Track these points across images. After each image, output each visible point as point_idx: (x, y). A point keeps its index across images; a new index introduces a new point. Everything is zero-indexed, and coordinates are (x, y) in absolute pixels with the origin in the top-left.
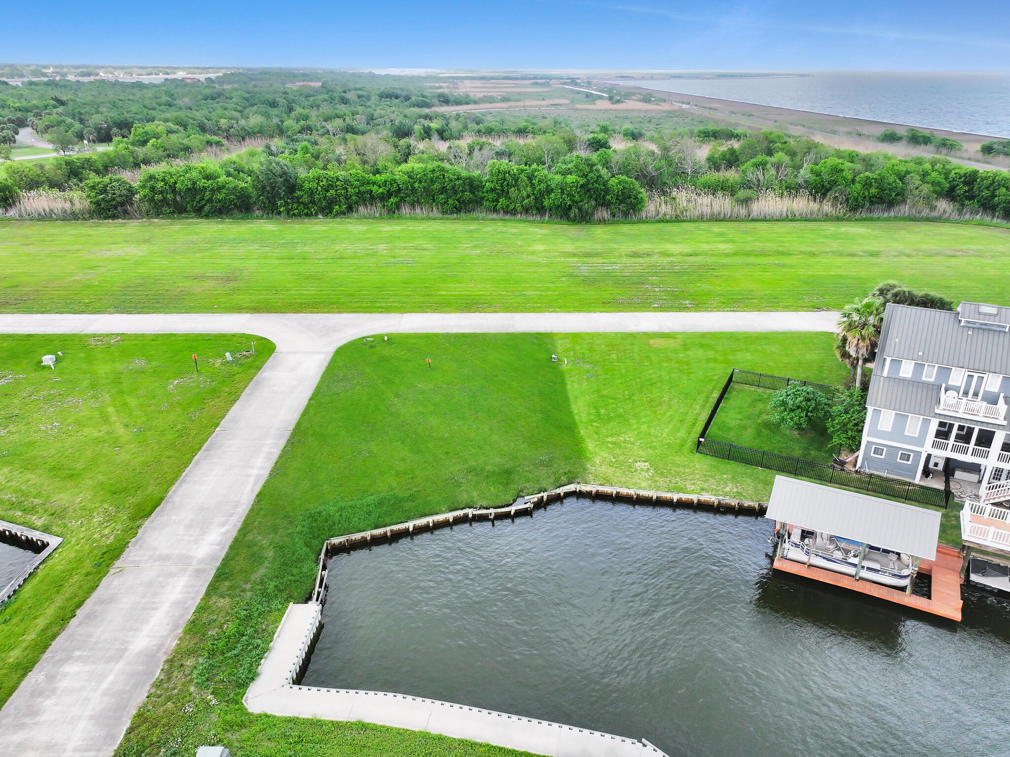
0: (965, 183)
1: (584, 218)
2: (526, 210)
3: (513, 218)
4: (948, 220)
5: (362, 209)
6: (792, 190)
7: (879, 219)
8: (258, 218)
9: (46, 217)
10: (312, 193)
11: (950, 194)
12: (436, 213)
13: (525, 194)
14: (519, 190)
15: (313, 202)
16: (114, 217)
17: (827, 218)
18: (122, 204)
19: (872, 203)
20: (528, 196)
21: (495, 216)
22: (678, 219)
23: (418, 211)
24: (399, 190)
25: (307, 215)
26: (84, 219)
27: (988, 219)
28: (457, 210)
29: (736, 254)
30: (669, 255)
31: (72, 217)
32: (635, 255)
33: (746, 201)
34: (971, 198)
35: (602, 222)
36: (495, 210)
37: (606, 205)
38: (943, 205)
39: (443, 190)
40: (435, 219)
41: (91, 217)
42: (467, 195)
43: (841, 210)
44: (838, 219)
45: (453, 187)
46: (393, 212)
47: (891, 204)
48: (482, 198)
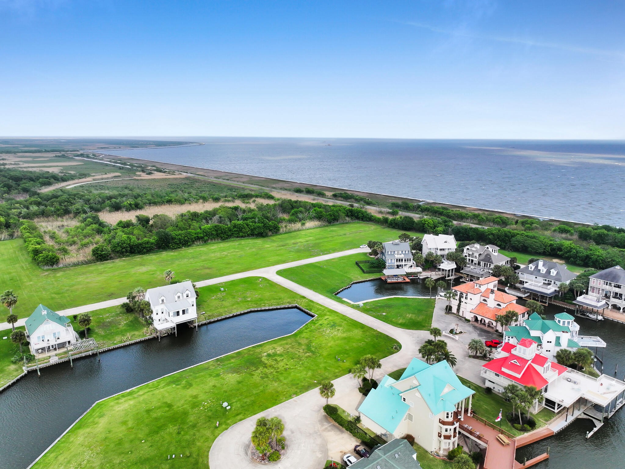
0: (350, 212)
1: (267, 235)
2: (248, 236)
3: (245, 238)
4: (350, 223)
5: (195, 243)
6: (312, 219)
7: (336, 225)
9: (76, 265)
10: (180, 240)
11: (347, 216)
13: (247, 231)
14: (245, 229)
15: (180, 243)
16: (107, 260)
17: (326, 226)
18: (110, 254)
19: (333, 220)
20: (249, 231)
21: (239, 239)
22: (290, 232)
23: (213, 241)
24: (207, 234)
25: (179, 248)
26: (95, 263)
27: (359, 221)
28: (227, 238)
29: (316, 239)
30: (302, 242)
31: (87, 263)
33: (303, 224)
34: (352, 216)
35: (271, 236)
36: (238, 237)
37: (270, 230)
38: (347, 218)
39: (221, 233)
40: (221, 242)
41: (98, 262)
42: (230, 233)
43: (326, 224)
44: (328, 226)
45: (225, 231)
46: (206, 242)
47: (337, 220)
48: (233, 234)
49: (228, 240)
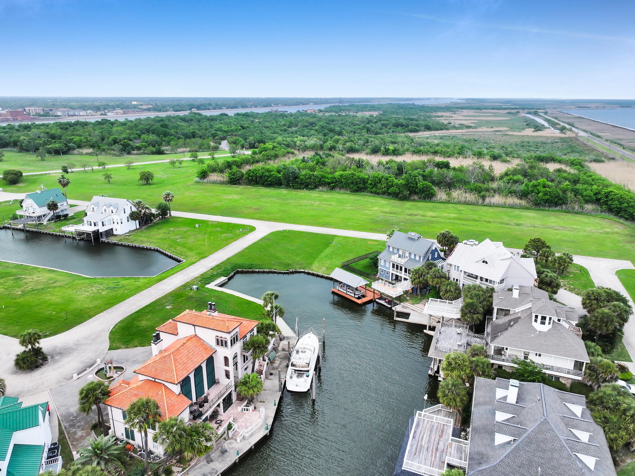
0: (606, 197)
1: (404, 198)
2: (384, 193)
3: (378, 196)
5: (320, 188)
8: (282, 188)
9: (214, 183)
10: (302, 180)
12: (349, 192)
13: (383, 186)
14: (381, 185)
15: (302, 184)
16: (235, 184)
17: (521, 207)
18: (239, 180)
19: (549, 203)
20: (385, 187)
21: (371, 194)
22: (447, 202)
23: (342, 190)
24: (336, 181)
25: (300, 188)
26: (226, 184)
28: (356, 191)
29: (454, 219)
30: (424, 216)
31: (222, 183)
32: (411, 215)
33: (483, 197)
34: (605, 204)
35: (414, 200)
36: (372, 192)
37: (416, 193)
39: (352, 183)
40: (348, 194)
41: (228, 184)
42: (361, 186)
43: (530, 205)
44: (527, 208)
45: (356, 182)
46: (333, 188)
47: (557, 204)
48: (367, 187)
49: (358, 193)
